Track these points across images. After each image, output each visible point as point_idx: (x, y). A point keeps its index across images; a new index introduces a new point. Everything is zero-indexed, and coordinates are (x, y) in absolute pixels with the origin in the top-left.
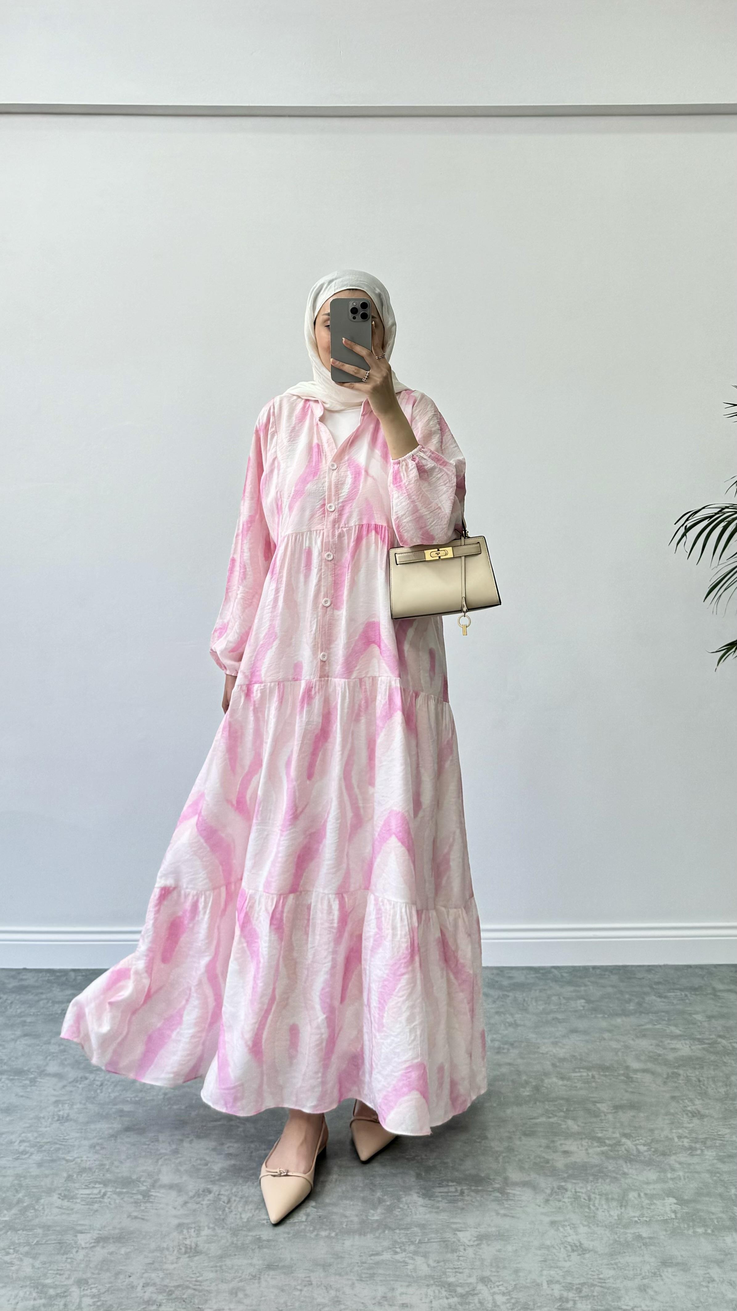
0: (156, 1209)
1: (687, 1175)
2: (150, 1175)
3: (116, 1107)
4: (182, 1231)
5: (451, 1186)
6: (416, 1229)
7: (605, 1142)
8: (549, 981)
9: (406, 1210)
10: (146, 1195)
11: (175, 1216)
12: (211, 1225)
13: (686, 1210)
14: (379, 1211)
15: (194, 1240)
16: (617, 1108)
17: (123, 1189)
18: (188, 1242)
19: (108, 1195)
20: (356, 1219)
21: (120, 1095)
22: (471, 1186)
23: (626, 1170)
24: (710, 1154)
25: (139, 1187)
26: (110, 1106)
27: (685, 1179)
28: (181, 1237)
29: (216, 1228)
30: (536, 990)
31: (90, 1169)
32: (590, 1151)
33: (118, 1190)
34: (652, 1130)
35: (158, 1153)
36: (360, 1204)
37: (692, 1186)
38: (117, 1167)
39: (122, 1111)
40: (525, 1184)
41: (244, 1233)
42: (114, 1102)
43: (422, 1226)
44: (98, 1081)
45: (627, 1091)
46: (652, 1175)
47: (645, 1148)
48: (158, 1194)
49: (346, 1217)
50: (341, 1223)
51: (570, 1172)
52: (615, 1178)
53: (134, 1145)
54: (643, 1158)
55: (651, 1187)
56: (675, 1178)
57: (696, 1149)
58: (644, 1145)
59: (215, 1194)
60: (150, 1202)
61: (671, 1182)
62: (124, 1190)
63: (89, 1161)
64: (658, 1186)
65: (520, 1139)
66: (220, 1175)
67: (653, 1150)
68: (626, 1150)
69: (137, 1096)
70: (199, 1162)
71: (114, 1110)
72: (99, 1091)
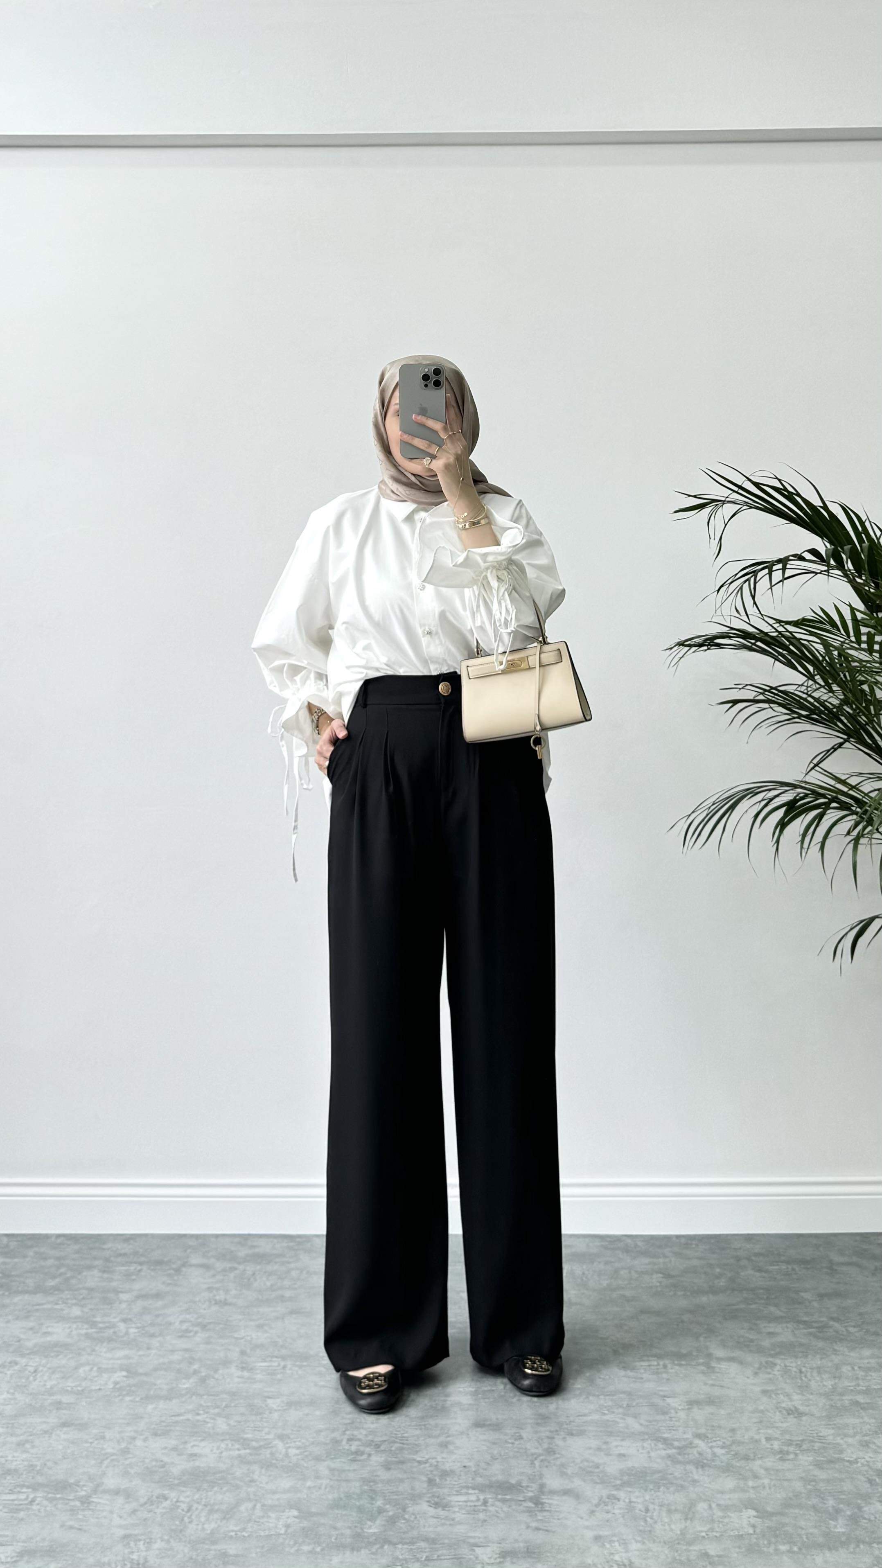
0: (97, 1518)
1: (773, 1483)
2: (91, 1479)
3: (52, 1398)
4: (128, 1544)
5: (471, 1494)
6: (423, 1544)
7: (672, 1445)
8: (617, 1252)
9: (413, 1521)
10: (85, 1501)
11: (120, 1527)
12: (166, 1537)
13: (768, 1523)
14: (378, 1522)
15: (143, 1554)
16: (692, 1403)
17: (58, 1494)
18: (135, 1557)
19: (37, 1502)
20: (348, 1532)
21: (59, 1383)
22: (497, 1495)
23: (696, 1477)
24: (806, 1459)
25: (77, 1491)
26: (45, 1397)
27: (770, 1488)
28: (126, 1551)
29: (172, 1540)
30: (599, 1262)
31: (16, 1470)
32: (653, 1454)
33: (50, 1495)
34: (733, 1430)
35: (103, 1452)
36: (354, 1514)
37: (778, 1496)
38: (50, 1468)
39: (60, 1403)
40: (566, 1492)
41: (207, 1547)
42: (50, 1392)
43: (432, 1541)
44: (30, 1366)
45: (705, 1384)
46: (729, 1483)
47: (723, 1451)
48: (100, 1501)
49: (335, 1528)
50: (330, 1536)
51: (626, 1478)
52: (682, 1486)
53: (73, 1443)
54: (718, 1463)
55: (727, 1496)
56: (757, 1487)
57: (788, 1453)
58: (722, 1447)
59: (172, 1501)
60: (89, 1509)
61: (751, 1491)
62: (58, 1496)
63: (16, 1460)
64: (735, 1496)
65: (564, 1439)
66: (180, 1479)
67: (732, 1453)
68: (700, 1454)
69: (79, 1385)
70: (154, 1463)
71: (49, 1401)
72: (31, 1378)
